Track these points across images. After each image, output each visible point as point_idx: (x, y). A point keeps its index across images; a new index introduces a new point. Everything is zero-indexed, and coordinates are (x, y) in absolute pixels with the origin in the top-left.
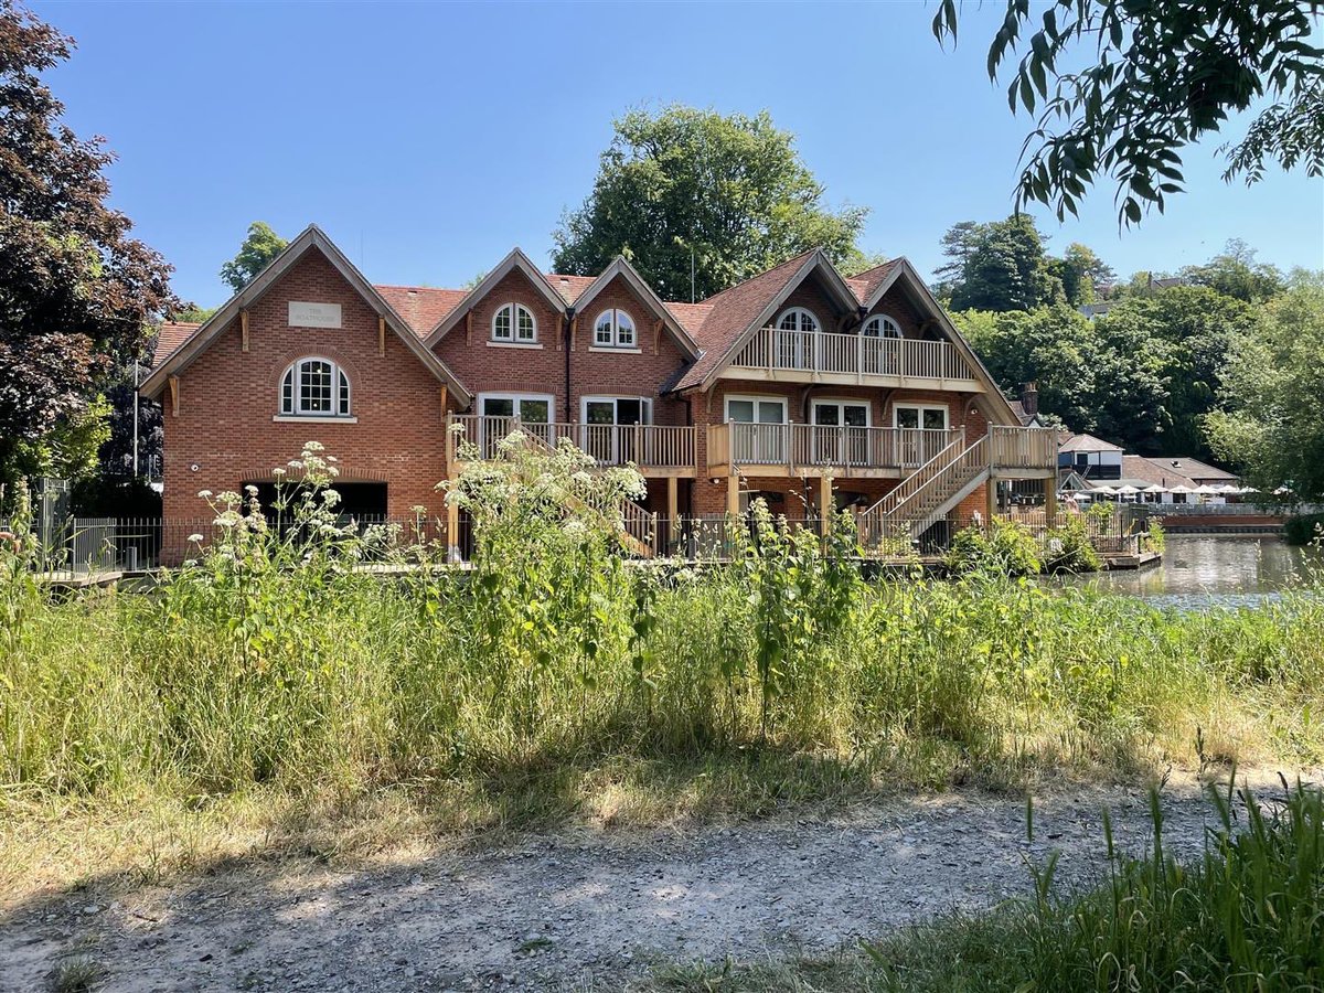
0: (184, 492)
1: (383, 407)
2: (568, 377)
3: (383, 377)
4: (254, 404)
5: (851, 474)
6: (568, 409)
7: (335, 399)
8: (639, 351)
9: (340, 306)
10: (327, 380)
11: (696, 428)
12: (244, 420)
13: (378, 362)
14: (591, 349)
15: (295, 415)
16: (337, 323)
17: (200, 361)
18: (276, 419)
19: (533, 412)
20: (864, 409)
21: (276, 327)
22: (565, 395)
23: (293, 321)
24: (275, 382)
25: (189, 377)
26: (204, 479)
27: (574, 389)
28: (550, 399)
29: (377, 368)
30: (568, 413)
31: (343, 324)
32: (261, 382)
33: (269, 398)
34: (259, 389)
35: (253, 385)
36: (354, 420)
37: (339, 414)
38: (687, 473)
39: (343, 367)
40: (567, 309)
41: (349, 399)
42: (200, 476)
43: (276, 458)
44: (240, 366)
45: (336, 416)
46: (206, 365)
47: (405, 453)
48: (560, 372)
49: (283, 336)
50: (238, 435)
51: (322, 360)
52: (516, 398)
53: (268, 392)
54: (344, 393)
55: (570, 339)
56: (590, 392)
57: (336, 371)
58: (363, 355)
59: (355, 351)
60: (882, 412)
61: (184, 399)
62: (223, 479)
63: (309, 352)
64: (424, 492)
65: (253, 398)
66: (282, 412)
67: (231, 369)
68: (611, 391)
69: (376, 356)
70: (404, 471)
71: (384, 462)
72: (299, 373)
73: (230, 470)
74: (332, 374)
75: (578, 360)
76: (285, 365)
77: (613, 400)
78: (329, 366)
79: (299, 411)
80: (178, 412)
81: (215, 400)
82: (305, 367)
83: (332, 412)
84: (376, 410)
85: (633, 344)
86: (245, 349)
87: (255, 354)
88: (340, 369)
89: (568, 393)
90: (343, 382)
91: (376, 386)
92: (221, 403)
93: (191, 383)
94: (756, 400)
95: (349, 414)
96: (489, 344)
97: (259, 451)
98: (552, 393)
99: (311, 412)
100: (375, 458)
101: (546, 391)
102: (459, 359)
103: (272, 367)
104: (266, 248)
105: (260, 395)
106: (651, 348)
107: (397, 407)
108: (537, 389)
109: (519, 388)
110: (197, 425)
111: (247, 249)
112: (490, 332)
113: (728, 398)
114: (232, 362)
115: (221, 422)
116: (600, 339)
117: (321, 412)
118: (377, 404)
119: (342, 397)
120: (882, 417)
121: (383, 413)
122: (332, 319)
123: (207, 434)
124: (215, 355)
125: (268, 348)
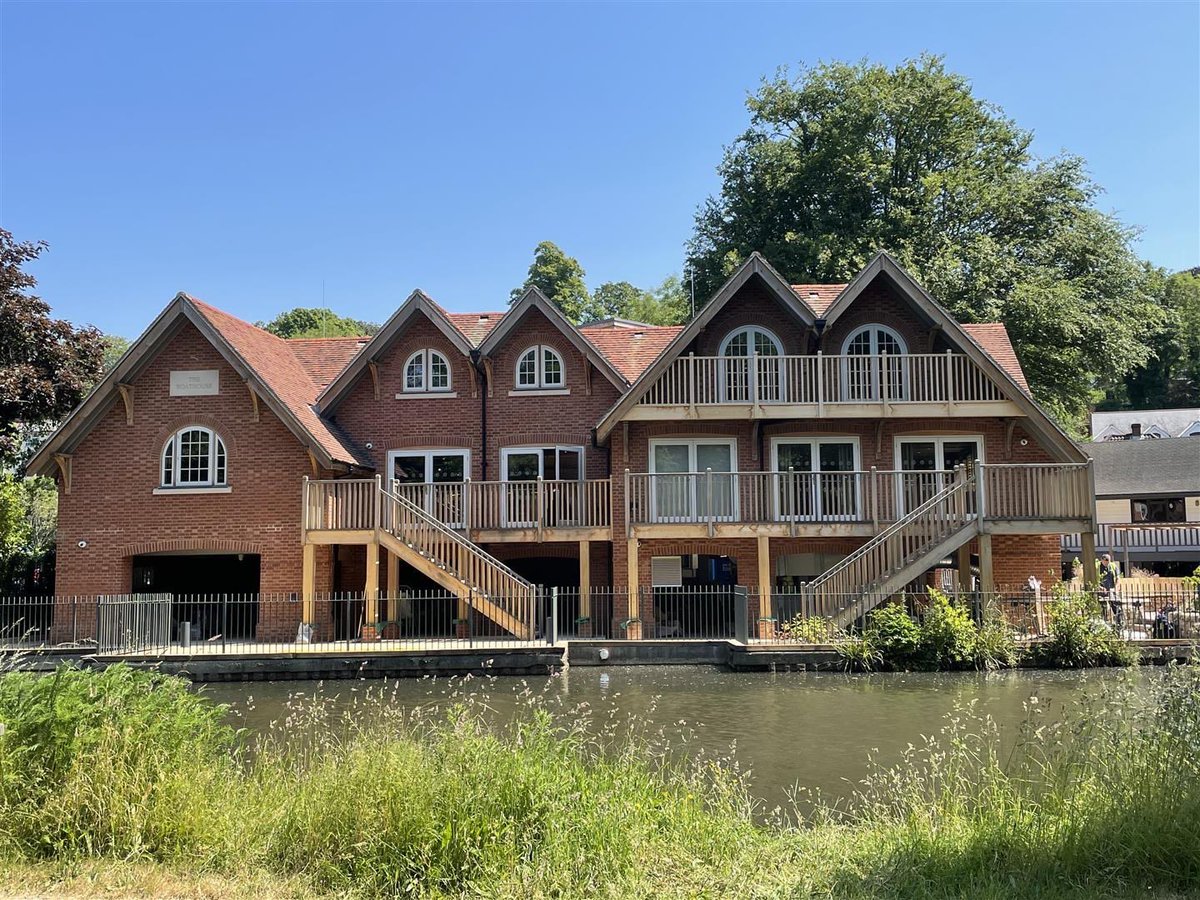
0: (73, 569)
1: (258, 475)
2: (484, 428)
3: (258, 443)
4: (137, 477)
5: (797, 531)
6: (485, 464)
7: (212, 469)
8: (568, 392)
9: (218, 371)
10: (205, 448)
11: (611, 480)
12: (128, 494)
13: (252, 427)
14: (511, 394)
15: (175, 487)
16: (214, 390)
17: (90, 437)
18: (156, 492)
19: (448, 469)
20: (850, 446)
21: (158, 398)
22: (481, 448)
23: (174, 391)
24: (157, 454)
25: (80, 454)
26: (92, 555)
27: (492, 441)
28: (465, 453)
29: (253, 433)
30: (485, 469)
31: (220, 390)
32: (144, 455)
33: (150, 471)
34: (142, 462)
35: (136, 459)
36: (228, 490)
37: (216, 483)
38: (602, 535)
39: (221, 435)
40: (472, 352)
41: (225, 468)
42: (87, 552)
43: (155, 532)
44: (125, 440)
45: (213, 486)
46: (96, 441)
47: (278, 522)
48: (476, 421)
49: (165, 407)
50: (122, 510)
51: (201, 429)
52: (429, 455)
53: (149, 465)
54: (221, 462)
55: (486, 383)
56: (510, 443)
57: (214, 439)
58: (239, 421)
59: (232, 418)
60: (875, 449)
61: (75, 476)
62: (107, 555)
63: (187, 422)
64: (296, 565)
65: (136, 472)
66: (163, 484)
67: (117, 443)
68: (534, 441)
69: (252, 421)
70: (277, 542)
71: (258, 533)
72: (180, 443)
73: (114, 546)
74: (210, 442)
75: (497, 407)
76: (166, 437)
77: (538, 450)
78: (207, 435)
79: (179, 483)
80: (69, 489)
81: (102, 476)
82: (185, 437)
83: (209, 483)
84: (251, 478)
85: (562, 383)
86: (130, 423)
87: (139, 427)
88: (217, 437)
89: (484, 445)
90: (221, 450)
91: (251, 452)
92: (108, 479)
93: (82, 460)
94: (693, 444)
95: (225, 483)
96: (398, 397)
97: (140, 525)
98: (468, 446)
99: (190, 483)
100: (249, 529)
101: (460, 444)
102: (368, 416)
103: (154, 439)
104: (550, 269)
105: (143, 468)
106: (582, 387)
107: (272, 474)
108: (449, 443)
109: (433, 443)
110: (86, 501)
111: (535, 272)
112: (401, 383)
113: (653, 443)
114: (118, 437)
115: (107, 497)
116: (523, 381)
117: (199, 483)
118: (251, 472)
119: (219, 466)
120: (878, 457)
121: (257, 481)
122: (209, 386)
123: (95, 510)
124: (104, 431)
125: (151, 420)
